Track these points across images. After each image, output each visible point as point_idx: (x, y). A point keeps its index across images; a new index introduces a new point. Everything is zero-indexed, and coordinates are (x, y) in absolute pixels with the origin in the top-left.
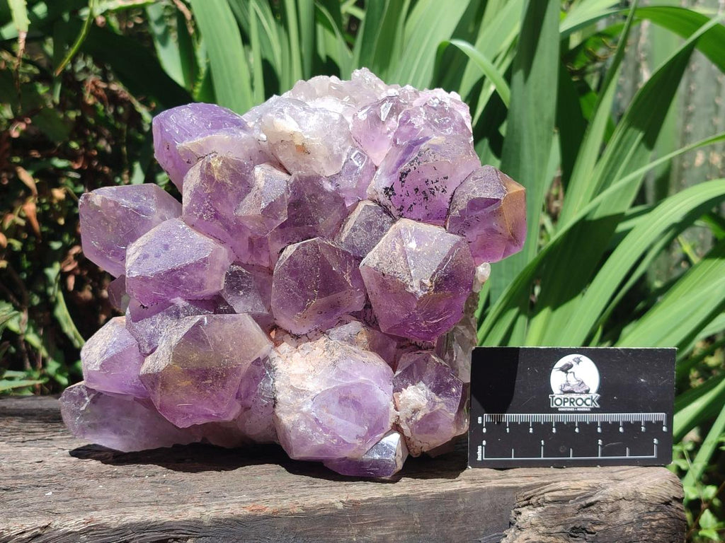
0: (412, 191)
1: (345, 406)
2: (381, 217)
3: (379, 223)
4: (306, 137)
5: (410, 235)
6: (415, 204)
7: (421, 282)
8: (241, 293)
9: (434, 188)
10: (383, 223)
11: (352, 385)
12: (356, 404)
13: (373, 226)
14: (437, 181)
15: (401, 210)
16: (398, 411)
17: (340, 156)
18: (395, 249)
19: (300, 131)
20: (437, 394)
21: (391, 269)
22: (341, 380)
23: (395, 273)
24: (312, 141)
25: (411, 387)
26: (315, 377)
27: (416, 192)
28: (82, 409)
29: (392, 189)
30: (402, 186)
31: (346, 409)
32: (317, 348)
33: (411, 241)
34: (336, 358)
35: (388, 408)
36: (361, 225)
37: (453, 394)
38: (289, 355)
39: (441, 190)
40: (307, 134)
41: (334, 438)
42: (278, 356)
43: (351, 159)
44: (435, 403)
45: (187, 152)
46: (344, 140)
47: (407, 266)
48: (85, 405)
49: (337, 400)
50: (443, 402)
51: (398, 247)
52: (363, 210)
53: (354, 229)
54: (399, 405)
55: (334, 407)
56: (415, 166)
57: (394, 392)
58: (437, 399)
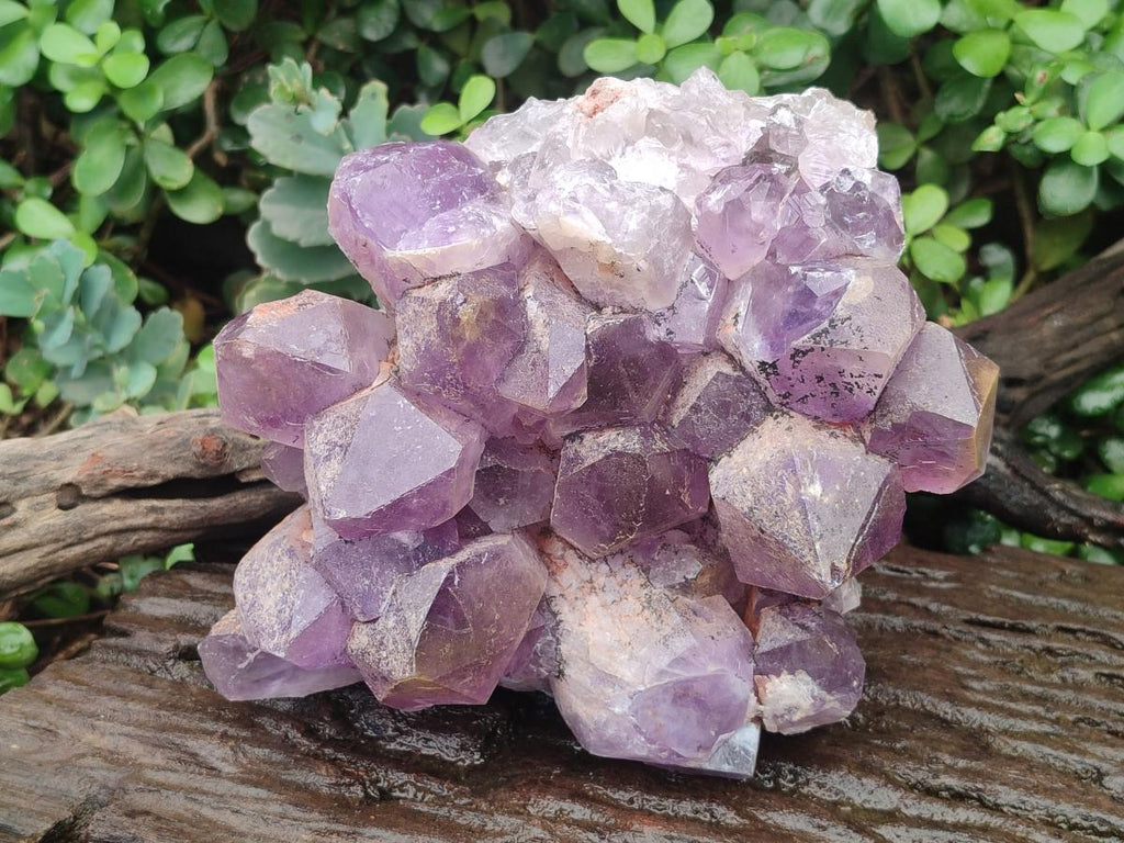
0: (810, 376)
1: (682, 705)
2: (746, 397)
3: (743, 407)
4: (618, 250)
5: (810, 469)
6: (813, 396)
7: (833, 564)
8: (502, 501)
9: (853, 383)
10: (750, 408)
11: (695, 679)
12: (699, 702)
13: (731, 410)
14: (860, 376)
15: (785, 397)
16: (761, 704)
17: (673, 276)
18: (785, 492)
19: (609, 241)
20: (829, 692)
21: (777, 528)
22: (676, 671)
23: (785, 537)
24: (630, 258)
25: (785, 676)
26: (632, 657)
27: (818, 382)
28: (240, 666)
29: (773, 366)
30: (794, 367)
31: (684, 710)
32: (630, 598)
33: (812, 482)
34: (667, 630)
35: (747, 701)
36: (709, 403)
37: (853, 690)
38: (579, 595)
39: (866, 389)
40: (622, 245)
41: (662, 751)
42: (562, 595)
43: (692, 281)
44: (823, 702)
45: (405, 266)
46: (680, 244)
47: (808, 533)
48: (246, 663)
49: (669, 698)
50: (837, 699)
51: (789, 489)
52: (714, 379)
53: (695, 409)
54: (763, 699)
55: (665, 708)
56: (823, 345)
57: (755, 673)
58: (828, 697)
